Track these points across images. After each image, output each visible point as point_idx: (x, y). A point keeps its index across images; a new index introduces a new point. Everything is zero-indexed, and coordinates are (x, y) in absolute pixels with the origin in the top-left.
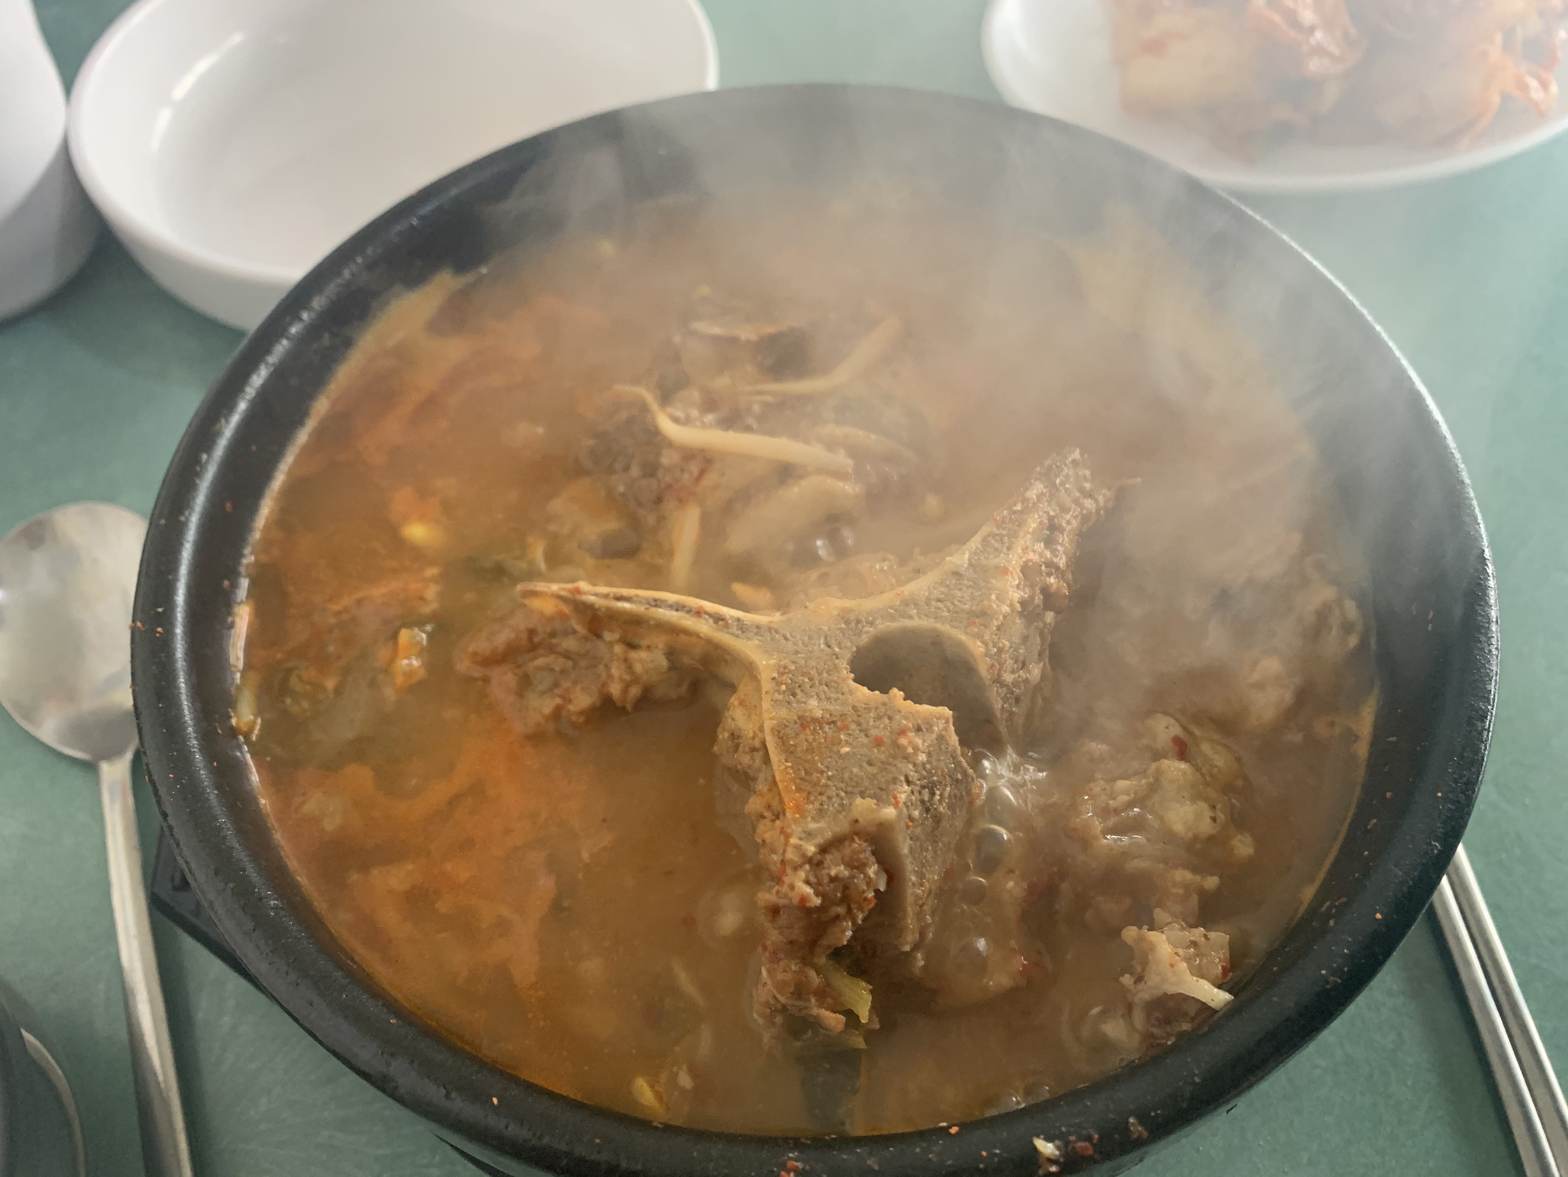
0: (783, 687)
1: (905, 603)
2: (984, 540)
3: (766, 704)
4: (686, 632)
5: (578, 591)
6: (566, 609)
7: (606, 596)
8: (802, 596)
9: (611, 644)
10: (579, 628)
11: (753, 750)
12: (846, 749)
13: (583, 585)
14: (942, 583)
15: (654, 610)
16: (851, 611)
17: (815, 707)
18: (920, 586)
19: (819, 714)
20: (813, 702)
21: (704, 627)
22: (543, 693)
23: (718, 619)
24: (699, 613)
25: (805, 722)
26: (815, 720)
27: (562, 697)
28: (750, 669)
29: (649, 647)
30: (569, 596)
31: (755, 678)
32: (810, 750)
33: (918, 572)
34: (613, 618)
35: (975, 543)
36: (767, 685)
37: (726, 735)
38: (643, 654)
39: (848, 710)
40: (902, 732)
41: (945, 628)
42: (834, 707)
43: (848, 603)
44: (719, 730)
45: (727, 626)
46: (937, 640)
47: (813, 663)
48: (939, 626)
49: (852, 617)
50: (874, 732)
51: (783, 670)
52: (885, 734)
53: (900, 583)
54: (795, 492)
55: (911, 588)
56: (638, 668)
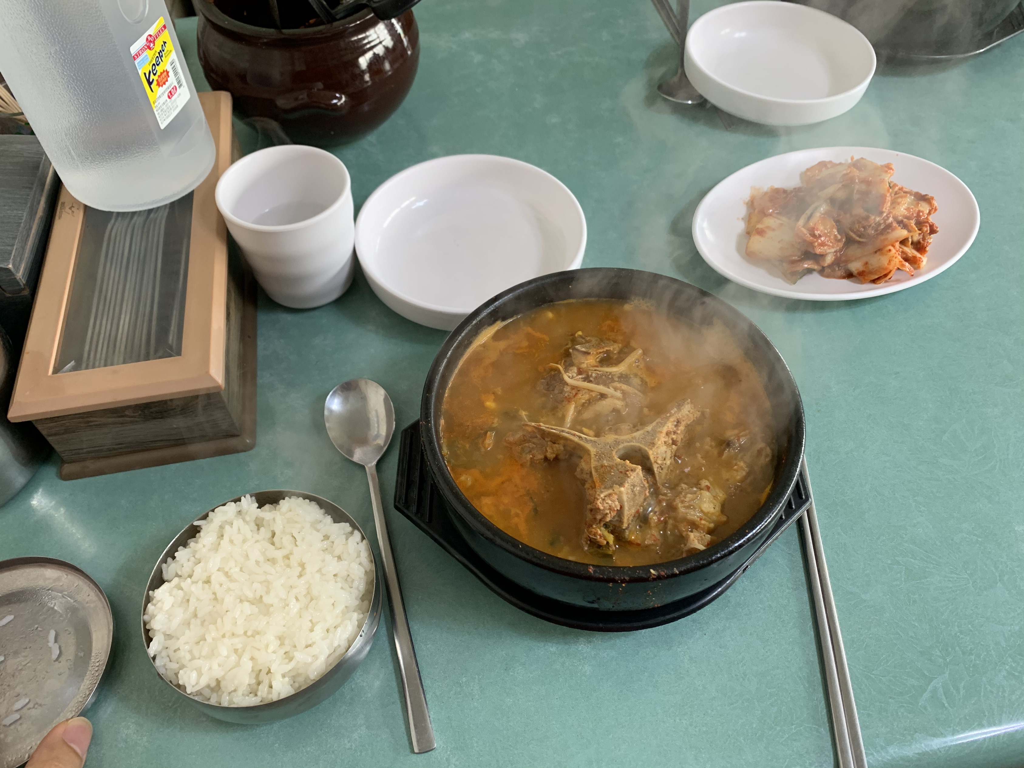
0: (597, 457)
1: (632, 438)
2: (657, 423)
3: (592, 461)
4: (571, 440)
5: (540, 426)
6: (535, 431)
7: (548, 428)
8: (603, 434)
9: (547, 442)
10: (538, 436)
11: (587, 474)
12: (613, 474)
13: (541, 424)
14: (643, 434)
15: (562, 433)
16: (617, 439)
17: (605, 463)
18: (637, 434)
19: (606, 464)
20: (605, 462)
21: (576, 439)
22: (527, 453)
23: (580, 437)
24: (574, 435)
25: (602, 466)
26: (605, 466)
27: (532, 455)
28: (588, 452)
29: (558, 444)
30: (537, 427)
31: (589, 454)
32: (603, 473)
33: (638, 430)
34: (550, 434)
35: (654, 424)
36: (593, 456)
37: (579, 469)
38: (557, 445)
39: (614, 464)
40: (628, 471)
41: (642, 446)
42: (611, 463)
43: (616, 437)
44: (578, 468)
45: (582, 439)
46: (640, 450)
47: (606, 452)
48: (641, 445)
49: (618, 441)
50: (620, 470)
51: (597, 453)
52: (623, 471)
53: (632, 433)
54: (604, 403)
55: (635, 434)
56: (555, 449)
